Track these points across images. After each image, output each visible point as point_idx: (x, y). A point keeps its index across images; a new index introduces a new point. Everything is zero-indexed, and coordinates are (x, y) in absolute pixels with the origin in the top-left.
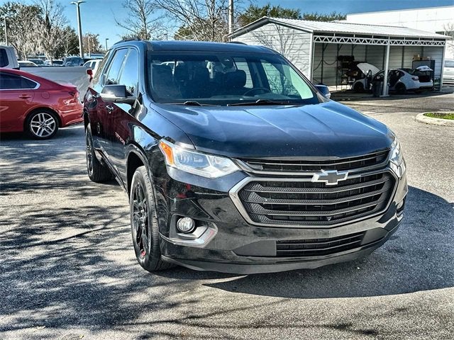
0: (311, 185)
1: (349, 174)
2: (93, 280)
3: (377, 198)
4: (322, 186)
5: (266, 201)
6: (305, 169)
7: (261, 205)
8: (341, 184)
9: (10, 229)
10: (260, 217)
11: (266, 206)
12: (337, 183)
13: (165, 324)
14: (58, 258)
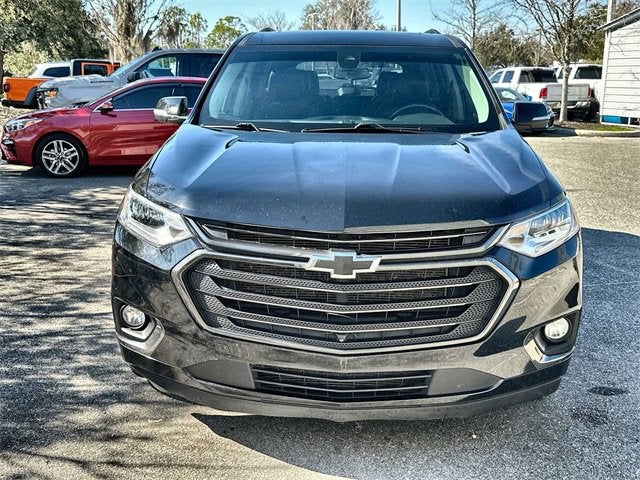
0: (303, 274)
1: (383, 263)
2: (65, 377)
3: (456, 312)
4: (324, 277)
5: (228, 293)
6: (299, 244)
7: (219, 298)
8: (364, 279)
9: (64, 290)
10: (220, 320)
11: (227, 302)
12: (353, 276)
13: (67, 464)
14: (67, 338)
